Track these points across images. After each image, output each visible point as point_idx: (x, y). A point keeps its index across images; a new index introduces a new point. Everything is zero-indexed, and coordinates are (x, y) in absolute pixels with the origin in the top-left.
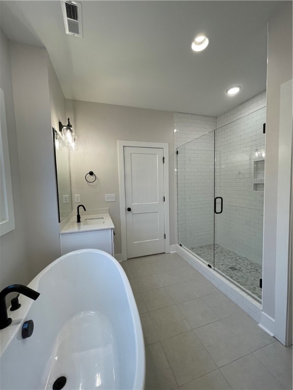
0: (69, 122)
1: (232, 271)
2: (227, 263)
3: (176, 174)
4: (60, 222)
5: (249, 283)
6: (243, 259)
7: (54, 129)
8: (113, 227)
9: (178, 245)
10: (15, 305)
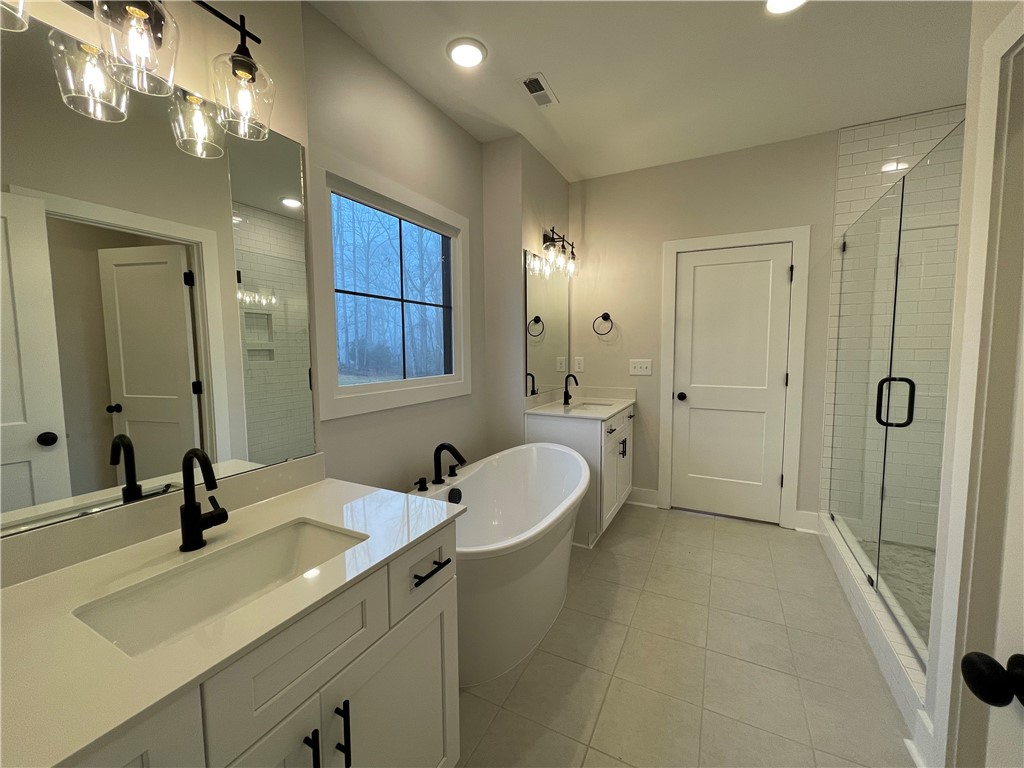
4: (526, 396)
7: (525, 252)
8: (605, 417)
9: (825, 516)
10: (453, 473)
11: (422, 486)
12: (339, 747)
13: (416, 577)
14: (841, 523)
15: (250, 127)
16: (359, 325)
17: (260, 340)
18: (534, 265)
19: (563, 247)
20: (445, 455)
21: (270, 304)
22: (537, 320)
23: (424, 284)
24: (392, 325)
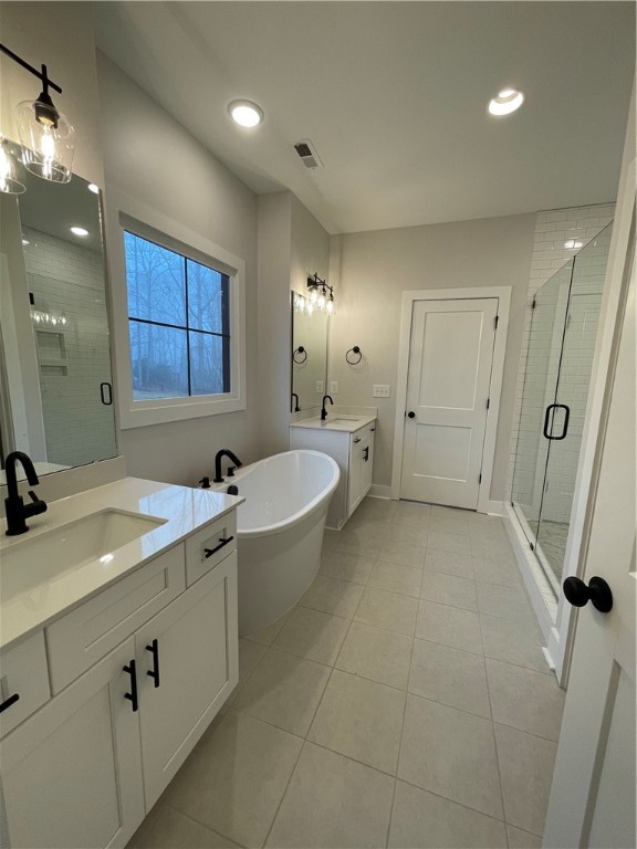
4: (291, 412)
7: (293, 292)
8: (353, 429)
9: (508, 504)
10: (230, 473)
11: (205, 484)
12: (150, 673)
13: (206, 550)
14: (517, 508)
15: (53, 171)
16: (142, 345)
17: (53, 357)
18: (299, 302)
19: (324, 290)
20: (225, 459)
21: (59, 324)
22: (301, 350)
23: (201, 311)
24: (172, 347)
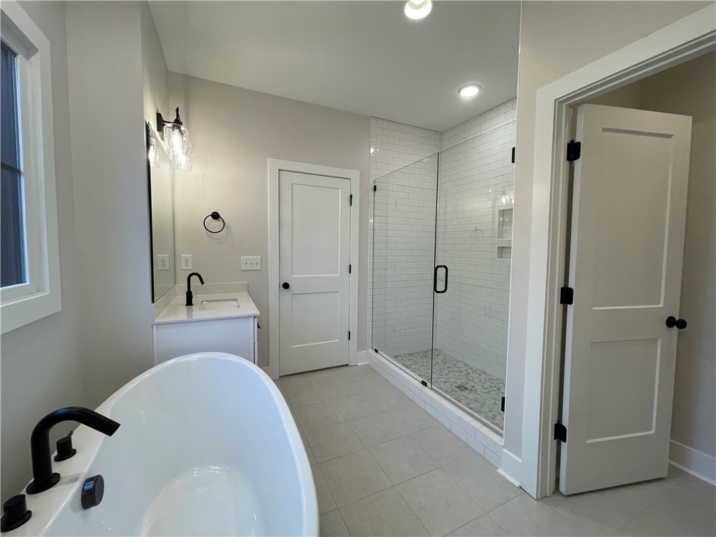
0: (178, 115)
1: (460, 391)
2: (453, 380)
3: (371, 226)
4: (153, 302)
5: (486, 409)
6: (479, 372)
7: (147, 125)
9: (371, 351)
